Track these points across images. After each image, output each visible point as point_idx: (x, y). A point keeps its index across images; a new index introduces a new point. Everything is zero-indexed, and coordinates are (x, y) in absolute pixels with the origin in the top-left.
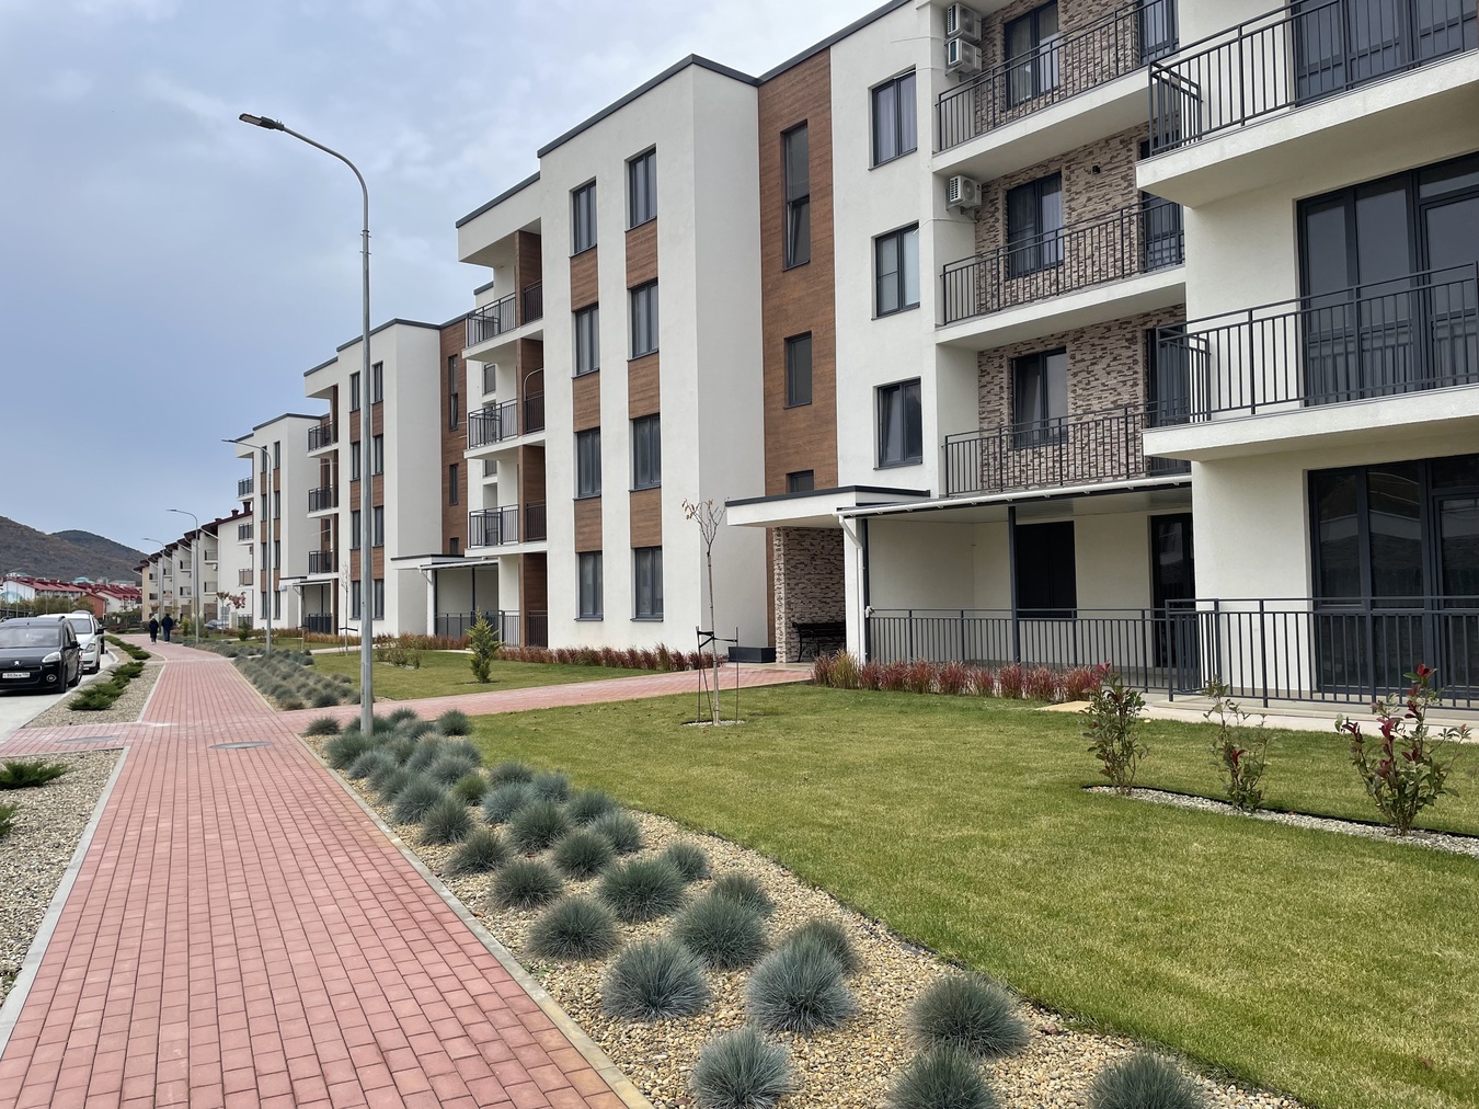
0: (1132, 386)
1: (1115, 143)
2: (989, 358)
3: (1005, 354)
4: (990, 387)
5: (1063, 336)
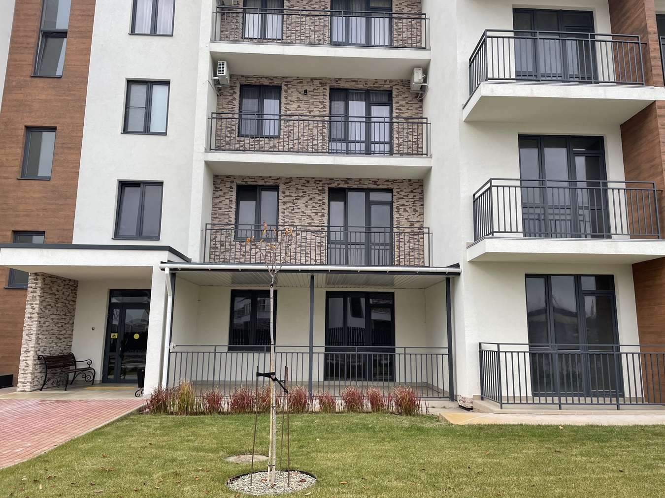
0: (321, 216)
1: (316, 82)
2: (222, 180)
3: (235, 181)
4: (221, 199)
5: (278, 179)
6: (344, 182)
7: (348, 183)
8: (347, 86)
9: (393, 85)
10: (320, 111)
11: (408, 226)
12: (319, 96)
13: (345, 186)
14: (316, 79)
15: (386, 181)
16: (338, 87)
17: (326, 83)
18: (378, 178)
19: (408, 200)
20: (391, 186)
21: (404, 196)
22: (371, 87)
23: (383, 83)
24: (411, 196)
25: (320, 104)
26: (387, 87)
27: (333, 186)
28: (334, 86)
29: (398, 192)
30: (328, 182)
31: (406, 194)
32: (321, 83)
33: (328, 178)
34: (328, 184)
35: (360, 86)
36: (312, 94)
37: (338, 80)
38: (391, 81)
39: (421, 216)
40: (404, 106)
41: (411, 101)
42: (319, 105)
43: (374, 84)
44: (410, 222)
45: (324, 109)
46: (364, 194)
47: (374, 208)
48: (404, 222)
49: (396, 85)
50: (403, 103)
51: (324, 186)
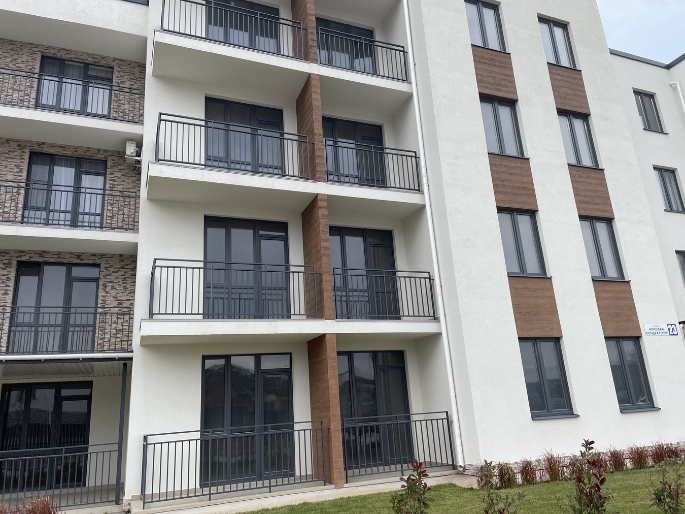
0: (3, 294)
1: (13, 144)
6: (38, 255)
7: (43, 257)
8: (52, 151)
9: (108, 156)
10: (14, 175)
11: (116, 305)
12: (15, 158)
13: (40, 260)
14: (13, 140)
15: (93, 255)
16: (41, 151)
17: (25, 146)
18: (82, 252)
19: (117, 276)
20: (98, 261)
21: (113, 272)
22: (81, 155)
23: (97, 152)
24: (122, 272)
25: (15, 168)
26: (100, 156)
27: (23, 259)
28: (36, 150)
29: (106, 268)
30: (18, 254)
31: (116, 270)
32: (18, 145)
33: (18, 250)
34: (17, 257)
35: (69, 153)
36: (7, 156)
37: (40, 144)
38: (105, 151)
39: (132, 294)
40: (120, 178)
41: (128, 174)
42: (13, 169)
43: (85, 152)
44: (118, 300)
45: (20, 174)
46: (64, 269)
47: (76, 285)
48: (110, 300)
49: (111, 155)
50: (119, 174)
51: (11, 259)
